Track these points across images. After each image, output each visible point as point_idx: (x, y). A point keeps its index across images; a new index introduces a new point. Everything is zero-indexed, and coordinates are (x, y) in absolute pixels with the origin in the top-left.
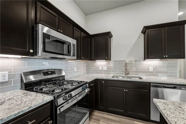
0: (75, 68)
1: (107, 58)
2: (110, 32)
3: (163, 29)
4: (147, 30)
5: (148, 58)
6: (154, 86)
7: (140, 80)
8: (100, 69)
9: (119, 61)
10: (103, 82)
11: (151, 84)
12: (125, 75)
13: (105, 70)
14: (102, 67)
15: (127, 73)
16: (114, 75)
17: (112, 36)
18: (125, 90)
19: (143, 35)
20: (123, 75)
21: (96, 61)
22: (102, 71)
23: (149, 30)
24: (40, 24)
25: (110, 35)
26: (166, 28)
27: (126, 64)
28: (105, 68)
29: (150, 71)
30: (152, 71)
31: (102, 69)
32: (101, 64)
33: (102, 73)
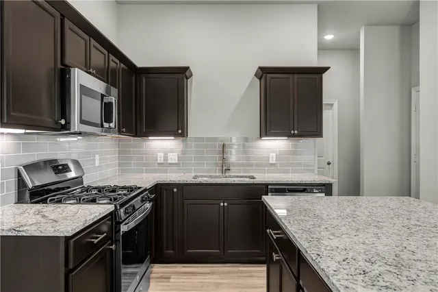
0: (97, 157)
1: (180, 131)
2: (188, 68)
4: (265, 75)
5: (266, 135)
6: (273, 190)
7: (251, 181)
8: (161, 160)
9: (209, 139)
10: (175, 190)
11: (269, 187)
12: (220, 174)
13: (174, 162)
14: (166, 154)
15: (225, 168)
16: (196, 174)
17: (191, 75)
18: (222, 204)
19: (258, 81)
20: (217, 174)
21: (150, 138)
22: (165, 166)
23: (269, 76)
24: (76, 69)
25: (187, 74)
26: (296, 76)
27: (224, 145)
28: (173, 158)
29: (271, 162)
30: (274, 162)
31: (166, 158)
32: (162, 146)
33: (166, 171)
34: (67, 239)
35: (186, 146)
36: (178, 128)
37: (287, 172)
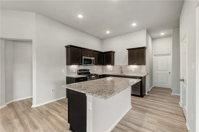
0: (95, 69)
1: (110, 64)
3: (135, 50)
8: (109, 70)
9: (118, 66)
10: (107, 76)
11: (126, 76)
17: (115, 53)
21: (107, 66)
22: (110, 71)
26: (136, 50)
27: (120, 67)
28: (111, 70)
30: (134, 71)
31: (110, 70)
32: (109, 67)
33: (110, 72)
34: (76, 78)
35: (114, 67)
36: (113, 64)
37: (137, 74)
